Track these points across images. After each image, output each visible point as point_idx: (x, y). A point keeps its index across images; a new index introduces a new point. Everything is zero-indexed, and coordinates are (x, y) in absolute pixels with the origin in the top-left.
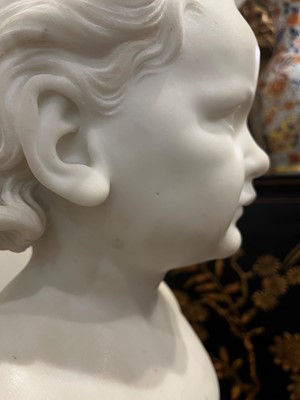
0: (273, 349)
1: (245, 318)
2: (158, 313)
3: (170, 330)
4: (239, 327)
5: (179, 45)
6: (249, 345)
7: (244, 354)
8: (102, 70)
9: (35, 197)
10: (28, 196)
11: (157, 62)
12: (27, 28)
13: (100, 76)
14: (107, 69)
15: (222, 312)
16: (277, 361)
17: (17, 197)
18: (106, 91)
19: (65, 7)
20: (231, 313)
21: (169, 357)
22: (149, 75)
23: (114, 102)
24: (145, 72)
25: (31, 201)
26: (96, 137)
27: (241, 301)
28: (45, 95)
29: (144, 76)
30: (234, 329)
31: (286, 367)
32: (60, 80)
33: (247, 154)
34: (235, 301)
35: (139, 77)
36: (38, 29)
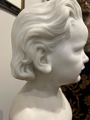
0: (84, 100)
1: (77, 91)
2: (58, 94)
3: (61, 98)
4: (75, 93)
5: (70, 35)
6: (78, 99)
7: (76, 100)
8: (52, 43)
9: (33, 70)
10: (32, 70)
11: (64, 40)
12: (35, 34)
13: (51, 44)
14: (53, 43)
15: (70, 89)
16: (85, 103)
17: (30, 70)
18: (52, 47)
19: (44, 29)
20: (73, 90)
21: (61, 106)
22: (62, 43)
23: (54, 49)
24: (61, 42)
25: (33, 71)
26: (49, 57)
27: (76, 87)
28: (38, 49)
29: (61, 43)
30: (74, 94)
31: (88, 105)
32: (42, 45)
33: (83, 58)
34: (74, 86)
35: (60, 43)
36: (38, 34)
